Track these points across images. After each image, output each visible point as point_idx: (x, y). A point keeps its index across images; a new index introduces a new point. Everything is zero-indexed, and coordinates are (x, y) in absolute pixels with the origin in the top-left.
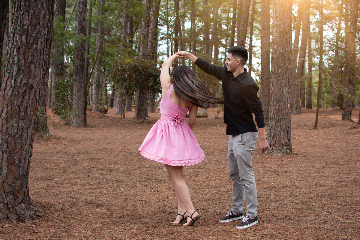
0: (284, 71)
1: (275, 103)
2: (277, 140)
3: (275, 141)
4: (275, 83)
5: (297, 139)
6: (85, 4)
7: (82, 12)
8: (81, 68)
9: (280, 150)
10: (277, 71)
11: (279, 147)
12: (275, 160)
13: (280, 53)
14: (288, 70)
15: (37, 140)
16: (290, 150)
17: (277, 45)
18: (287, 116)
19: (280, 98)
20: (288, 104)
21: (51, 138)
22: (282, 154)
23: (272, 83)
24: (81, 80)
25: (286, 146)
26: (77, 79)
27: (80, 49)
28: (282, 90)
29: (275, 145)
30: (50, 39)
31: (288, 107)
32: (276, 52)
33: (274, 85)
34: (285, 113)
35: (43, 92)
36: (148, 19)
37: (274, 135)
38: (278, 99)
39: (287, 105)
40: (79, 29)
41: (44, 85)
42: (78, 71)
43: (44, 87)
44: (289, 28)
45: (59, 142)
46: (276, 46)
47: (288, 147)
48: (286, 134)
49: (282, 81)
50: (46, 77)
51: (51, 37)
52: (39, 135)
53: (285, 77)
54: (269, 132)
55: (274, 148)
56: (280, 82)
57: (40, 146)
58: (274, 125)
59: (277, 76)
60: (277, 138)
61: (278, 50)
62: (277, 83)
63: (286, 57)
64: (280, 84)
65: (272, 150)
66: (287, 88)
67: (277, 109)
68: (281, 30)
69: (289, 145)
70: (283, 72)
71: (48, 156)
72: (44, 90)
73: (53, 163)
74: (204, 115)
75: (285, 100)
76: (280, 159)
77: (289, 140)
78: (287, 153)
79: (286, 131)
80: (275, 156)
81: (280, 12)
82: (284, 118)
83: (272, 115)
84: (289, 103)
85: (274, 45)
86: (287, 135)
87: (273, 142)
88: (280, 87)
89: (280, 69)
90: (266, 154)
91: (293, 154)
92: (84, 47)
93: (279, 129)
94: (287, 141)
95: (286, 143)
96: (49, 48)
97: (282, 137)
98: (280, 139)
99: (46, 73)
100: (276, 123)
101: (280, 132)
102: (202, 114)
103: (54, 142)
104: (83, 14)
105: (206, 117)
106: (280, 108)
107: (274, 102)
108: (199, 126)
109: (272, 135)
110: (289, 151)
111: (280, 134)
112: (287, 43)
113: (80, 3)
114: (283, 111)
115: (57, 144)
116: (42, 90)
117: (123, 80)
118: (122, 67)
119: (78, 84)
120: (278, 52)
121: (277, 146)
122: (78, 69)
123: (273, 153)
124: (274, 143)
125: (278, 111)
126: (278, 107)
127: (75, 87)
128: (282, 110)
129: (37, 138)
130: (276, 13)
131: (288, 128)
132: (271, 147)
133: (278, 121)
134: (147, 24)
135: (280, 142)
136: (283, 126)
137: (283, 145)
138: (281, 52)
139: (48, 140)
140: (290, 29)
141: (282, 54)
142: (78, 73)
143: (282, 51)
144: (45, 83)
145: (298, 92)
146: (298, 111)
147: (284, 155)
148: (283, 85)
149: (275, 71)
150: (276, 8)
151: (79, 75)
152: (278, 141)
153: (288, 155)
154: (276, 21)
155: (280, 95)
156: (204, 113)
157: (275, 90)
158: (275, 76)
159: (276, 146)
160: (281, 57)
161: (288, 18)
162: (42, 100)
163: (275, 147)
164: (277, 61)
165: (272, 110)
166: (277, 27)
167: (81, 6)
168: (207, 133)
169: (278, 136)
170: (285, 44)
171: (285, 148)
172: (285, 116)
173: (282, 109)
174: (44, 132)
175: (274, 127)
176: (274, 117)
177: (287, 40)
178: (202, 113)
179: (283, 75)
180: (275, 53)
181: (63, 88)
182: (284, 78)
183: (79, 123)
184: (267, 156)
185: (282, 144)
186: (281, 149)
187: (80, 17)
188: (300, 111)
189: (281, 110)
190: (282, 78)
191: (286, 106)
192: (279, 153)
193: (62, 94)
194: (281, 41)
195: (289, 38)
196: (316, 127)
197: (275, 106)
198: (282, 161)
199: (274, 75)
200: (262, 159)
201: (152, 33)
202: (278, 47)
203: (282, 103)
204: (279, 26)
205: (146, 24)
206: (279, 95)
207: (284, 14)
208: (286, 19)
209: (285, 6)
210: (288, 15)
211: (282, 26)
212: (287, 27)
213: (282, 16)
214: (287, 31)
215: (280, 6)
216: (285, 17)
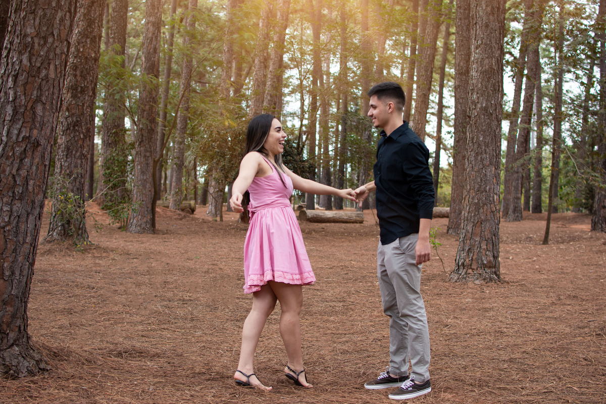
0: (488, 139)
1: (472, 193)
2: (474, 258)
3: (470, 259)
4: (473, 159)
5: (512, 258)
6: (158, 25)
7: (152, 38)
8: (149, 132)
9: (480, 274)
10: (477, 138)
11: (479, 269)
12: (469, 291)
13: (481, 108)
14: (495, 137)
15: (67, 251)
16: (498, 276)
17: (478, 93)
18: (492, 216)
19: (480, 186)
20: (495, 196)
21: (90, 249)
22: (482, 282)
23: (468, 160)
24: (148, 154)
25: (490, 267)
26: (141, 151)
27: (147, 102)
28: (484, 171)
29: (471, 265)
30: (95, 81)
31: (494, 201)
32: (475, 106)
33: (471, 163)
34: (489, 210)
35: (79, 171)
36: (265, 55)
37: (469, 249)
38: (478, 186)
39: (493, 197)
40: (145, 68)
41: (81, 159)
42: (142, 138)
43: (82, 162)
44: (498, 65)
45: (104, 255)
46: (475, 96)
47: (494, 270)
48: (491, 247)
49: (485, 156)
50: (85, 145)
51: (95, 77)
52: (70, 242)
53: (491, 148)
54: (462, 244)
55: (470, 271)
56: (481, 158)
57: (71, 261)
58: (470, 231)
59: (476, 146)
60: (475, 254)
61: (478, 102)
62: (476, 159)
63: (492, 114)
64: (482, 160)
65: (466, 273)
66: (494, 169)
67: (476, 204)
68: (484, 68)
69: (495, 265)
70: (487, 141)
71: (81, 277)
72: (81, 166)
73: (89, 287)
74: (358, 219)
75: (490, 189)
76: (479, 289)
77: (495, 257)
78: (491, 280)
79: (491, 242)
80: (470, 285)
81: (482, 38)
82: (487, 220)
83: (466, 214)
84: (496, 194)
85: (472, 94)
86: (491, 249)
87: (467, 260)
88: (481, 166)
89: (482, 135)
90: (456, 281)
91: (502, 282)
92: (154, 98)
93: (478, 239)
94: (492, 259)
95: (490, 262)
96: (91, 96)
97: (484, 252)
98: (480, 255)
99: (86, 138)
100: (474, 227)
101: (480, 243)
102: (354, 218)
103: (96, 255)
104: (154, 42)
105: (361, 222)
106: (481, 201)
107: (471, 191)
108: (347, 236)
109: (467, 249)
110: (494, 276)
111: (481, 247)
112: (495, 90)
113: (148, 23)
114: (485, 207)
115: (100, 258)
116: (79, 166)
117: (221, 156)
118: (219, 133)
119: (142, 159)
120: (479, 106)
121: (474, 266)
122: (142, 135)
123: (467, 278)
124: (470, 262)
125: (478, 207)
126: (476, 201)
127: (138, 165)
128: (483, 206)
129: (67, 248)
130: (477, 39)
131: (494, 237)
132: (464, 268)
133: (478, 225)
134: (264, 63)
135: (480, 261)
136: (486, 233)
137: (484, 266)
138: (484, 105)
139: (85, 251)
140: (500, 67)
141: (485, 109)
142: (142, 141)
143: (486, 104)
144: (83, 154)
145: (518, 183)
146: (517, 216)
147: (486, 283)
148: (487, 162)
149: (473, 138)
150: (476, 31)
151: (145, 145)
152: (477, 260)
153: (493, 283)
154: (476, 53)
155: (481, 180)
156: (358, 216)
157: (473, 170)
158: (472, 147)
159: (472, 267)
160: (484, 115)
161: (497, 48)
162: (78, 183)
164: (477, 121)
165: (467, 206)
166: (477, 63)
167: (151, 29)
168: (359, 246)
169: (476, 250)
170: (491, 92)
171: (488, 271)
172: (489, 217)
173: (484, 204)
174: (79, 237)
175: (469, 235)
176: (471, 217)
177: (494, 86)
178: (353, 215)
179: (487, 145)
180: (474, 107)
181: (117, 166)
182: (488, 150)
183: (143, 226)
184: (457, 284)
185: (483, 264)
186: (480, 272)
187: (148, 47)
188: (520, 216)
189: (482, 205)
190: (485, 150)
191: (491, 199)
192: (477, 279)
193: (115, 176)
194: (484, 87)
195: (498, 82)
196: (546, 241)
197: (473, 198)
198: (483, 293)
199: (471, 145)
200: (448, 289)
201: (272, 79)
202: (478, 98)
203: (484, 193)
204: (481, 61)
205: (261, 62)
206: (479, 180)
207: (490, 41)
208: (494, 50)
209: (492, 28)
210: (496, 43)
211: (486, 61)
212: (495, 64)
213: (486, 44)
214: (494, 70)
215: (483, 28)
216: (491, 47)
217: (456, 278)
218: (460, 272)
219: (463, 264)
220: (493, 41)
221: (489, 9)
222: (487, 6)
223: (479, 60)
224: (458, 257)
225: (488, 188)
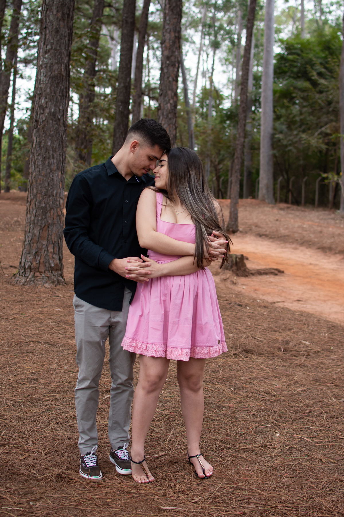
0: (56, 144)
1: (40, 198)
2: (41, 261)
3: (38, 262)
4: (40, 163)
9: (48, 277)
10: (45, 143)
11: (46, 272)
13: (50, 113)
14: (62, 142)
16: (63, 278)
17: (46, 98)
18: (58, 220)
19: (48, 190)
22: (51, 285)
23: (35, 163)
25: (57, 270)
28: (51, 176)
29: (38, 268)
31: (60, 205)
32: (44, 110)
33: (38, 167)
34: (56, 214)
37: (36, 252)
38: (45, 190)
39: (60, 201)
44: (67, 71)
46: (43, 101)
47: (60, 272)
48: (57, 250)
49: (52, 160)
53: (58, 153)
54: (28, 247)
55: (38, 274)
56: (49, 162)
58: (37, 234)
59: (43, 151)
60: (43, 257)
61: (46, 107)
62: (43, 164)
63: (59, 120)
64: (50, 165)
65: (33, 276)
66: (60, 173)
67: (43, 208)
68: (53, 73)
69: (61, 268)
75: (56, 194)
76: (50, 292)
77: (60, 260)
78: (59, 282)
79: (57, 245)
80: (40, 288)
81: (52, 44)
82: (53, 224)
83: (33, 218)
84: (62, 198)
85: (40, 98)
86: (57, 252)
87: (34, 263)
88: (49, 171)
89: (50, 140)
90: (24, 284)
91: (67, 283)
93: (45, 242)
94: (58, 261)
95: (56, 265)
97: (51, 255)
98: (47, 258)
100: (41, 231)
101: (47, 246)
106: (48, 205)
107: (38, 195)
109: (34, 252)
111: (48, 250)
112: (63, 96)
114: (52, 211)
120: (47, 111)
121: (42, 269)
123: (36, 282)
124: (37, 265)
125: (45, 211)
126: (44, 205)
128: (51, 210)
130: (46, 44)
131: (60, 241)
132: (31, 271)
133: (45, 229)
135: (47, 265)
136: (53, 237)
137: (52, 269)
138: (53, 110)
141: (54, 114)
143: (55, 110)
147: (55, 286)
148: (54, 167)
149: (40, 143)
150: (46, 35)
152: (45, 263)
153: (61, 286)
154: (45, 58)
155: (49, 184)
157: (40, 175)
158: (40, 152)
159: (40, 270)
160: (52, 120)
161: (65, 54)
163: (38, 271)
164: (45, 125)
165: (33, 210)
166: (46, 67)
169: (43, 253)
170: (59, 98)
171: (56, 273)
172: (55, 220)
173: (51, 209)
175: (36, 239)
176: (38, 220)
177: (62, 91)
179: (54, 151)
180: (42, 111)
182: (55, 155)
184: (25, 287)
185: (51, 267)
186: (48, 275)
189: (49, 209)
190: (53, 155)
191: (58, 203)
192: (46, 282)
194: (53, 92)
197: (41, 202)
199: (38, 149)
202: (47, 103)
203: (51, 198)
206: (46, 184)
207: (60, 47)
208: (63, 56)
209: (62, 34)
210: (65, 49)
211: (56, 67)
212: (64, 70)
213: (55, 49)
214: (63, 76)
215: (53, 33)
216: (61, 53)
217: (23, 281)
218: (27, 275)
219: (30, 267)
220: (63, 47)
221: (60, 15)
222: (58, 11)
223: (49, 65)
224: (23, 260)
225: (55, 192)
